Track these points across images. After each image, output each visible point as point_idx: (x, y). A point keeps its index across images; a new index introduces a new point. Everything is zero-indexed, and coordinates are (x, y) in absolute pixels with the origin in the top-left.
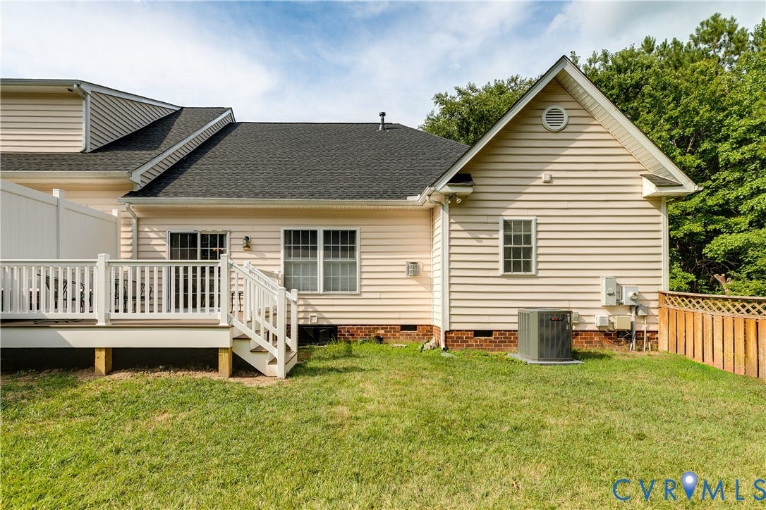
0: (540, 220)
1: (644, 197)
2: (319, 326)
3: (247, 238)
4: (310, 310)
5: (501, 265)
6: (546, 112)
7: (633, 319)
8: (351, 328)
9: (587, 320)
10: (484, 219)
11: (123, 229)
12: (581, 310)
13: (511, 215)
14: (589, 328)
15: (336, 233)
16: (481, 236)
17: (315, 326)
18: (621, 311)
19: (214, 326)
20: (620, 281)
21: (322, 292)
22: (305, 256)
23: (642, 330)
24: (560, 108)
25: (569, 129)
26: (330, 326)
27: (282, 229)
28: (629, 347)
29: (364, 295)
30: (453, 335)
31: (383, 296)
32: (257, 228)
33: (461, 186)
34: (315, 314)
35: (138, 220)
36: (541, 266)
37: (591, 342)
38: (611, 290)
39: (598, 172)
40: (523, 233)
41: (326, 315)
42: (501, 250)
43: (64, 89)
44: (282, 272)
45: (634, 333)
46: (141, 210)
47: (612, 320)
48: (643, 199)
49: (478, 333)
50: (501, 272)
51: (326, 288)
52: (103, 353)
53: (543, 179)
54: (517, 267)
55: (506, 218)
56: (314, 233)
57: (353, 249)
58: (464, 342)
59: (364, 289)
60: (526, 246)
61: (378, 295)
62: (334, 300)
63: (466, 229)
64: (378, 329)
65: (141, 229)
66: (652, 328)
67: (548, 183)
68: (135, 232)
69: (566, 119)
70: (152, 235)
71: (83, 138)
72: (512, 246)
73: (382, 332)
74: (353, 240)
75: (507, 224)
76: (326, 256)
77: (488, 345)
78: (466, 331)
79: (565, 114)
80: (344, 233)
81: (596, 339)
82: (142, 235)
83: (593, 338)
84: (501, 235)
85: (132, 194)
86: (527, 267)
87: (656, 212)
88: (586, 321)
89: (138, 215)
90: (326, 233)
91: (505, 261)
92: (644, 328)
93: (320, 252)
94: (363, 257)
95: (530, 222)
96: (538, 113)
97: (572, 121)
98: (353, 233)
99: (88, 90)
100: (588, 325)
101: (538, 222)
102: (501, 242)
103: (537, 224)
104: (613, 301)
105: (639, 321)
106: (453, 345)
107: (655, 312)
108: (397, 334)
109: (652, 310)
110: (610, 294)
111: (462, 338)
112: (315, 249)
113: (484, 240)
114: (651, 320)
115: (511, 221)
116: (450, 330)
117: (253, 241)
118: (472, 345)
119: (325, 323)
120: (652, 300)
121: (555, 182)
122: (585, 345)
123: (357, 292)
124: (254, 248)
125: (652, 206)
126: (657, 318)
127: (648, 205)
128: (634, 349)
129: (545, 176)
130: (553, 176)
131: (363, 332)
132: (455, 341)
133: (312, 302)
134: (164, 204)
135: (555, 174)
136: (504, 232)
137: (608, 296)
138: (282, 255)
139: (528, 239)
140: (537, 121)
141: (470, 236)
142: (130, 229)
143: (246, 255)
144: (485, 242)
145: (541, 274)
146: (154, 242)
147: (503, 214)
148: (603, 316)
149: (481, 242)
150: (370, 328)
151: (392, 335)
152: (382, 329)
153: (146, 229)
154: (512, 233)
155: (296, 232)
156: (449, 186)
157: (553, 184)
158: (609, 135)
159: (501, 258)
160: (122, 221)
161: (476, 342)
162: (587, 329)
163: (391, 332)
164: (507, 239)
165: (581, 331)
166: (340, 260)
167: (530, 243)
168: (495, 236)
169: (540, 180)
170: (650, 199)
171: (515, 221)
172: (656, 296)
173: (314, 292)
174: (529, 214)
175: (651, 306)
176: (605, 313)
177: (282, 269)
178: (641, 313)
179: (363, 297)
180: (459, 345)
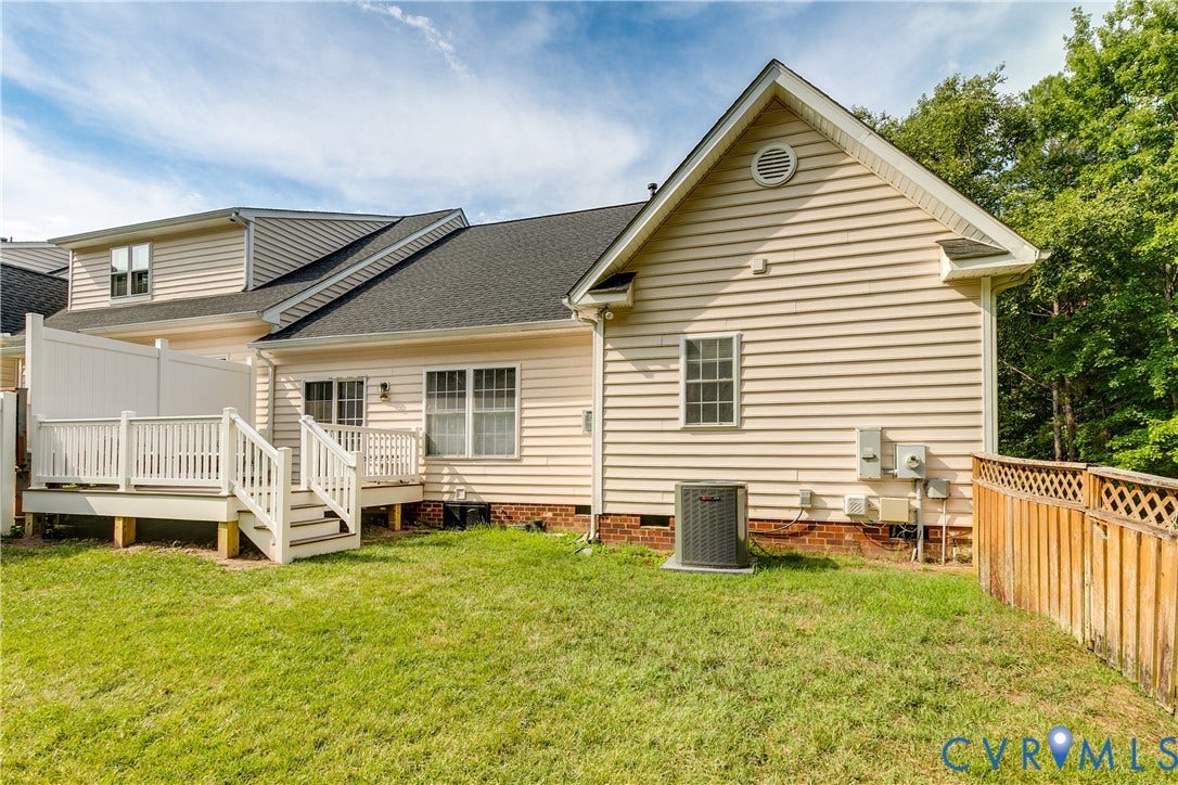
0: (747, 336)
1: (945, 282)
2: (466, 504)
3: (384, 386)
4: (457, 481)
5: (681, 413)
6: (757, 157)
7: (916, 504)
8: (508, 508)
9: (830, 503)
10: (657, 341)
11: (259, 380)
12: (818, 486)
13: (699, 331)
14: (834, 517)
15: (490, 372)
16: (651, 368)
17: (462, 504)
18: (894, 489)
19: (211, 495)
20: (891, 435)
21: (470, 457)
22: (451, 406)
23: (939, 524)
24: (783, 146)
25: (799, 179)
26: (480, 504)
27: (425, 370)
28: (911, 553)
29: (526, 461)
30: (609, 521)
31: (552, 461)
32: (397, 371)
33: (611, 292)
34: (462, 487)
35: (275, 368)
36: (748, 412)
37: (839, 543)
38: (870, 452)
39: (854, 246)
40: (718, 359)
41: (477, 489)
42: (681, 389)
43: (226, 220)
44: (424, 430)
45: (920, 529)
46: (279, 356)
47: (877, 503)
48: (942, 285)
49: (646, 520)
50: (681, 423)
51: (477, 450)
52: (121, 522)
53: (753, 269)
54: (710, 415)
55: (690, 337)
56: (462, 374)
57: (512, 394)
58: (625, 532)
59: (526, 452)
60: (724, 380)
61: (543, 461)
62: (487, 468)
63: (629, 358)
64: (544, 510)
65: (277, 380)
66: (960, 521)
67: (762, 274)
68: (272, 383)
69: (792, 164)
70: (289, 386)
71: (243, 275)
72: (700, 380)
73: (549, 515)
74: (512, 383)
75: (691, 348)
76: (477, 405)
77: (661, 540)
78: (628, 515)
79: (792, 155)
80: (500, 372)
81: (848, 537)
82: (278, 387)
83: (842, 536)
84: (681, 364)
85: (270, 337)
86: (726, 414)
87: (970, 306)
88: (829, 506)
89: (275, 362)
90: (478, 373)
91: (687, 406)
92: (942, 521)
93: (470, 400)
94: (525, 405)
95: (730, 340)
96: (743, 161)
97: (804, 165)
98: (512, 370)
99: (251, 217)
100: (833, 512)
101: (744, 339)
102: (681, 376)
103: (742, 343)
104: (874, 471)
105: (931, 506)
106: (609, 537)
107: (968, 492)
108: (571, 519)
109: (961, 489)
110: (868, 459)
111: (622, 526)
112: (463, 396)
113: (656, 375)
114: (956, 506)
115: (698, 341)
116: (604, 514)
117: (393, 389)
118: (637, 539)
119: (475, 500)
120: (960, 470)
121: (774, 271)
122: (828, 547)
123: (516, 456)
124: (394, 398)
125: (961, 296)
126: (971, 502)
127: (954, 294)
128: (919, 558)
129: (756, 263)
130: (770, 261)
131: (524, 514)
132: (611, 531)
133: (459, 470)
134: (295, 347)
135: (772, 258)
136: (688, 358)
137: (864, 462)
138: (423, 406)
139: (726, 368)
140: (743, 174)
141: (634, 369)
142: (267, 380)
143: (384, 407)
144: (657, 377)
145: (748, 425)
146: (290, 395)
147: (686, 330)
148: (854, 496)
149: (652, 377)
150: (533, 509)
151: (564, 520)
152: (550, 510)
153: (283, 380)
154: (701, 361)
155: (441, 374)
156: (591, 294)
157: (771, 274)
158: (872, 178)
159: (681, 401)
160: (259, 371)
161: (644, 533)
162: (829, 519)
163: (561, 515)
164: (692, 371)
165: (819, 523)
166: (495, 410)
167: (730, 376)
168: (673, 367)
169: (747, 270)
170: (953, 283)
171: (704, 341)
172: (968, 463)
173: (461, 457)
174: (728, 327)
175: (958, 481)
176: (862, 492)
177: (423, 425)
178: (932, 492)
179: (524, 463)
180: (618, 538)
